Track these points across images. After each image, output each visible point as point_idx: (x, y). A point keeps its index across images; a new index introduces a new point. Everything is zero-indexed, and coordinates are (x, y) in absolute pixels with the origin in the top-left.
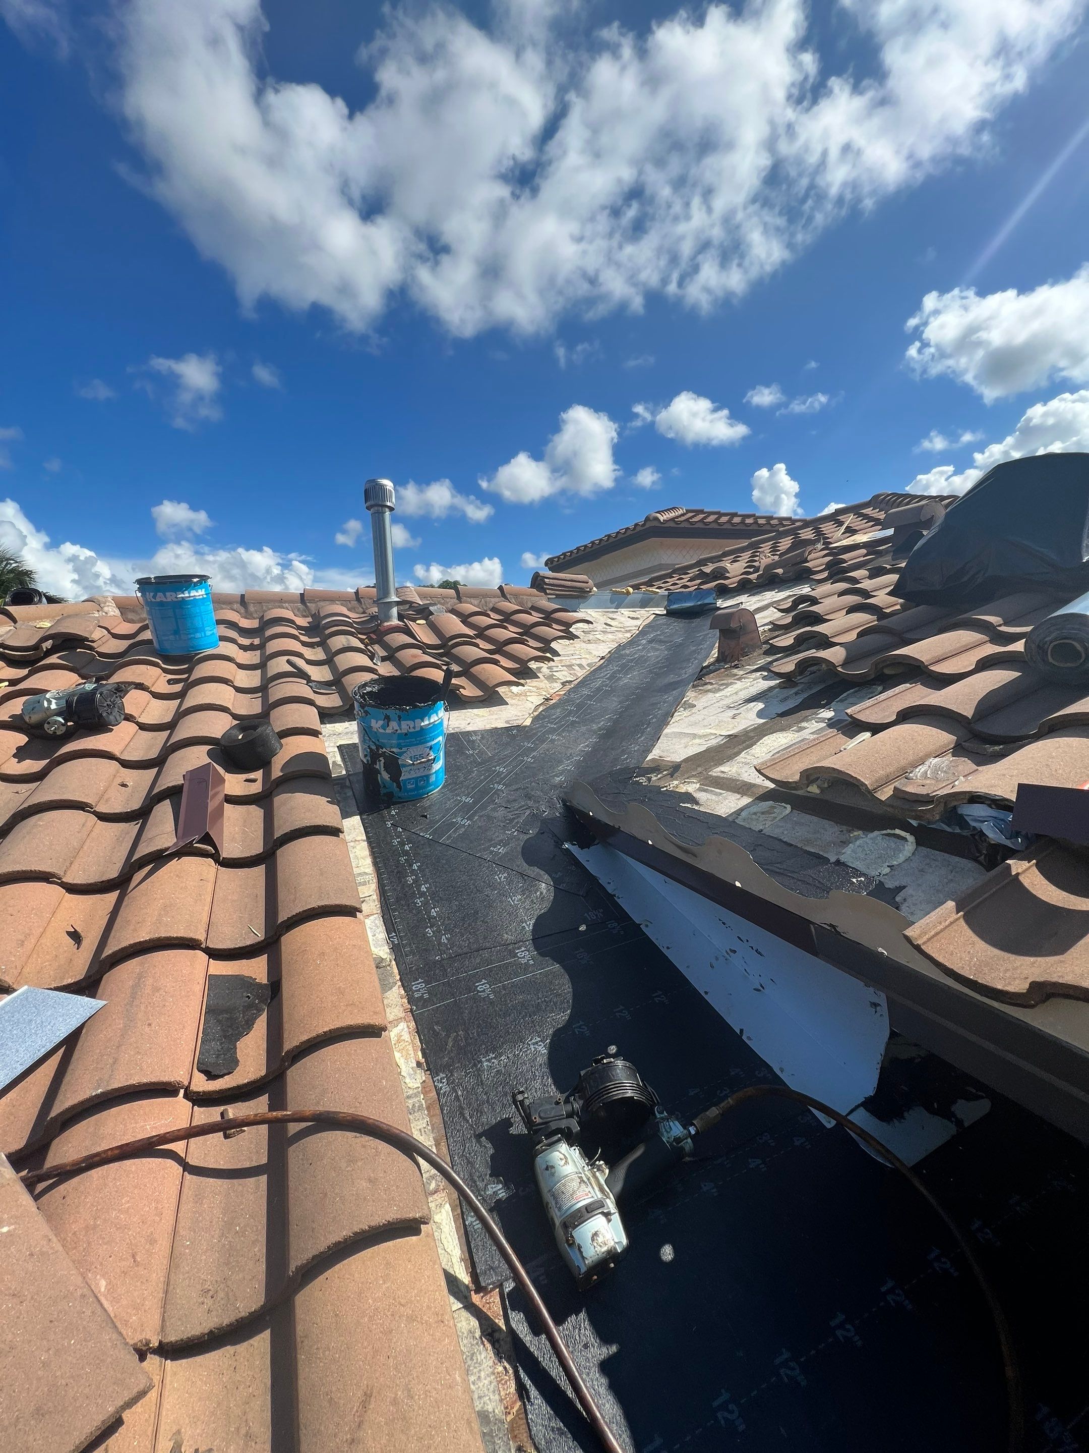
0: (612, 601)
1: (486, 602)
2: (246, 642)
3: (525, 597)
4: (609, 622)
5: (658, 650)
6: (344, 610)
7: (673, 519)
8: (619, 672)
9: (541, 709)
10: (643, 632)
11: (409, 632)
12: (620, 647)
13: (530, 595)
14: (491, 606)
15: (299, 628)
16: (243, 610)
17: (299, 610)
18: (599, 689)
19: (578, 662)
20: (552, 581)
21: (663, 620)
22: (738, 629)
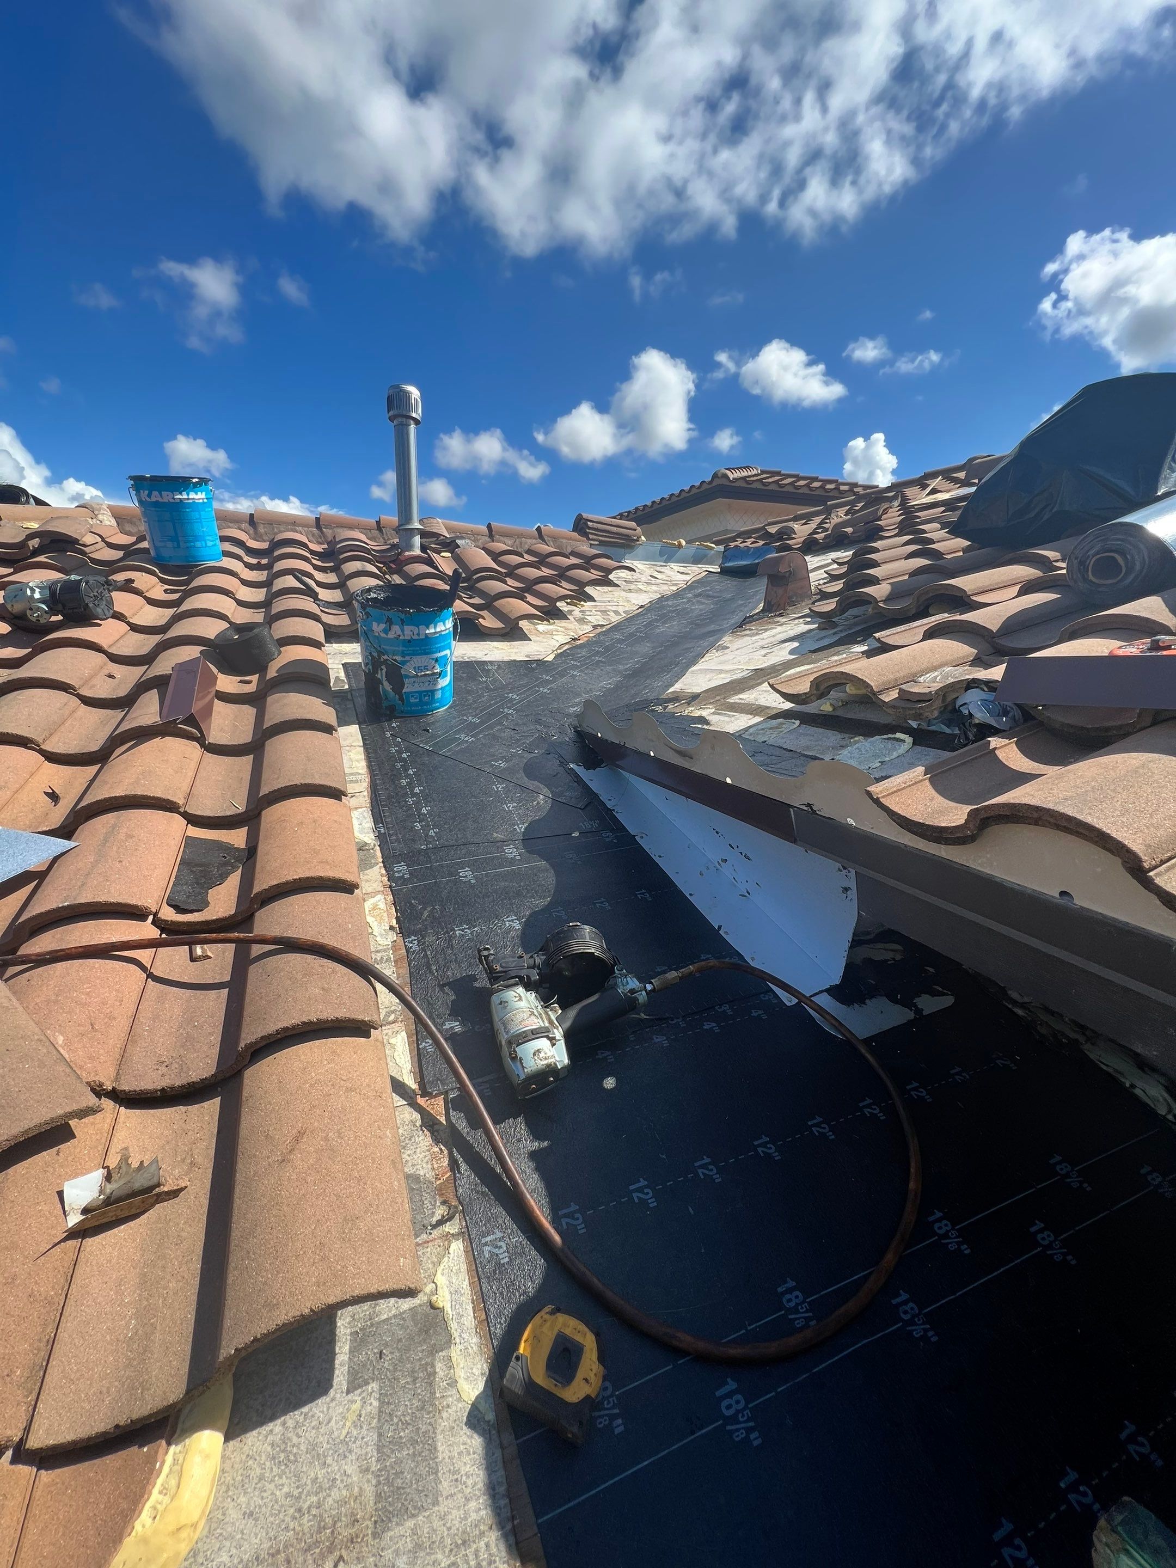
0: (661, 554)
1: (521, 543)
2: (254, 561)
3: (564, 541)
4: (655, 574)
5: (703, 603)
6: (363, 538)
7: (744, 478)
8: (657, 620)
9: (566, 647)
10: (690, 587)
11: (430, 563)
12: (663, 598)
13: (570, 539)
14: (527, 547)
15: (312, 552)
16: (252, 531)
17: (313, 535)
18: (631, 635)
19: (614, 608)
20: (595, 525)
21: (716, 577)
22: (787, 575)
